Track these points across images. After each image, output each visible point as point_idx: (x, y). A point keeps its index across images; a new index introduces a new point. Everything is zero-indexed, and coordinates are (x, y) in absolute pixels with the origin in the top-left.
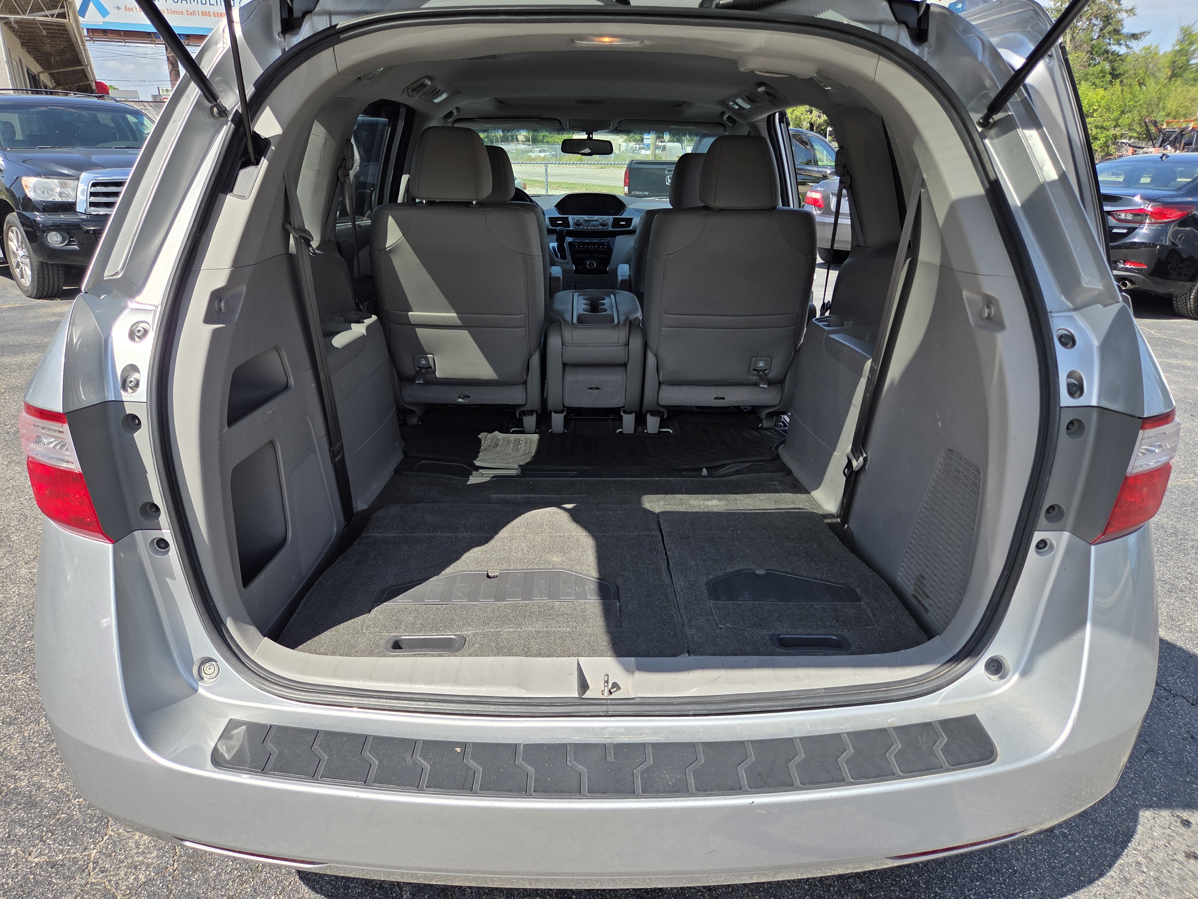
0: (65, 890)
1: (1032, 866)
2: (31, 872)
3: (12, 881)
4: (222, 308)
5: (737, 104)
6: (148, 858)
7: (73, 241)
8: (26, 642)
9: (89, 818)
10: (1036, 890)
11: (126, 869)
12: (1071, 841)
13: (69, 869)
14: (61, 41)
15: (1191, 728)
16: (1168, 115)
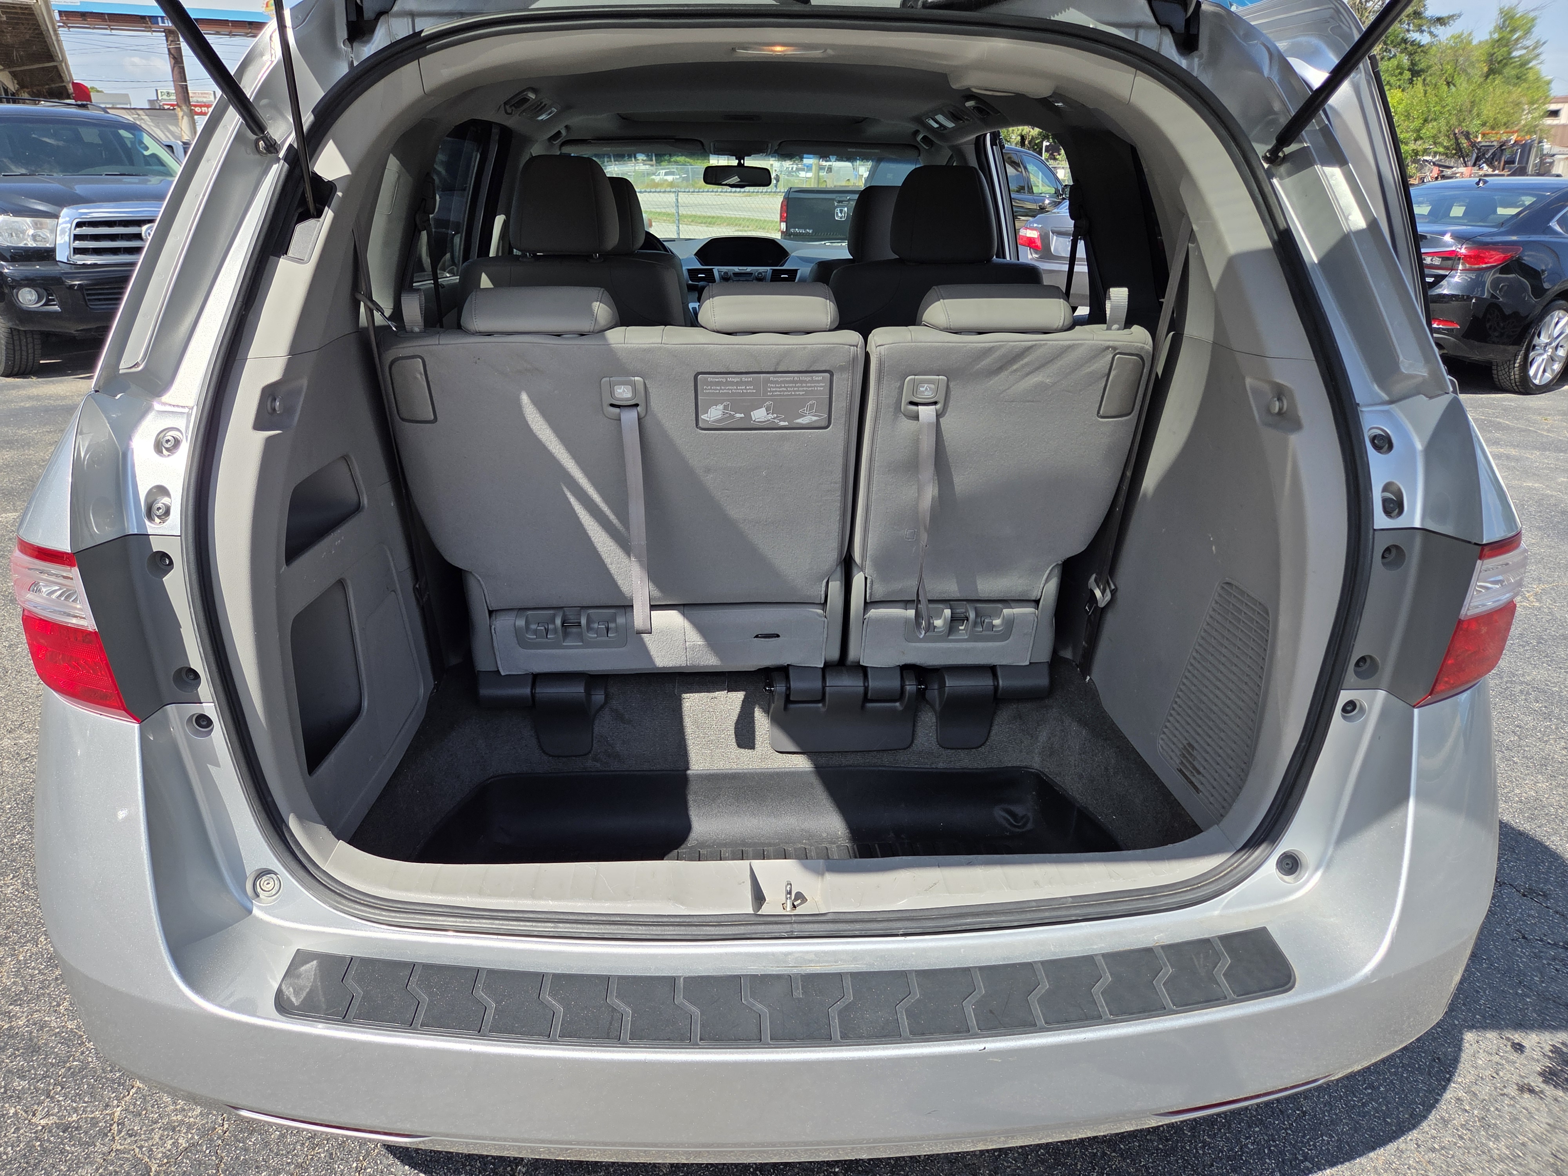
0: (83, 1160)
1: (1325, 1106)
2: (37, 1137)
3: (12, 1149)
4: (277, 408)
5: (937, 122)
6: (190, 1117)
7: (53, 300)
8: (15, 836)
9: (110, 1065)
10: (1331, 1136)
11: (161, 1132)
12: (1373, 1073)
13: (86, 1133)
14: (25, 28)
15: (1522, 925)
16: (1484, 124)
